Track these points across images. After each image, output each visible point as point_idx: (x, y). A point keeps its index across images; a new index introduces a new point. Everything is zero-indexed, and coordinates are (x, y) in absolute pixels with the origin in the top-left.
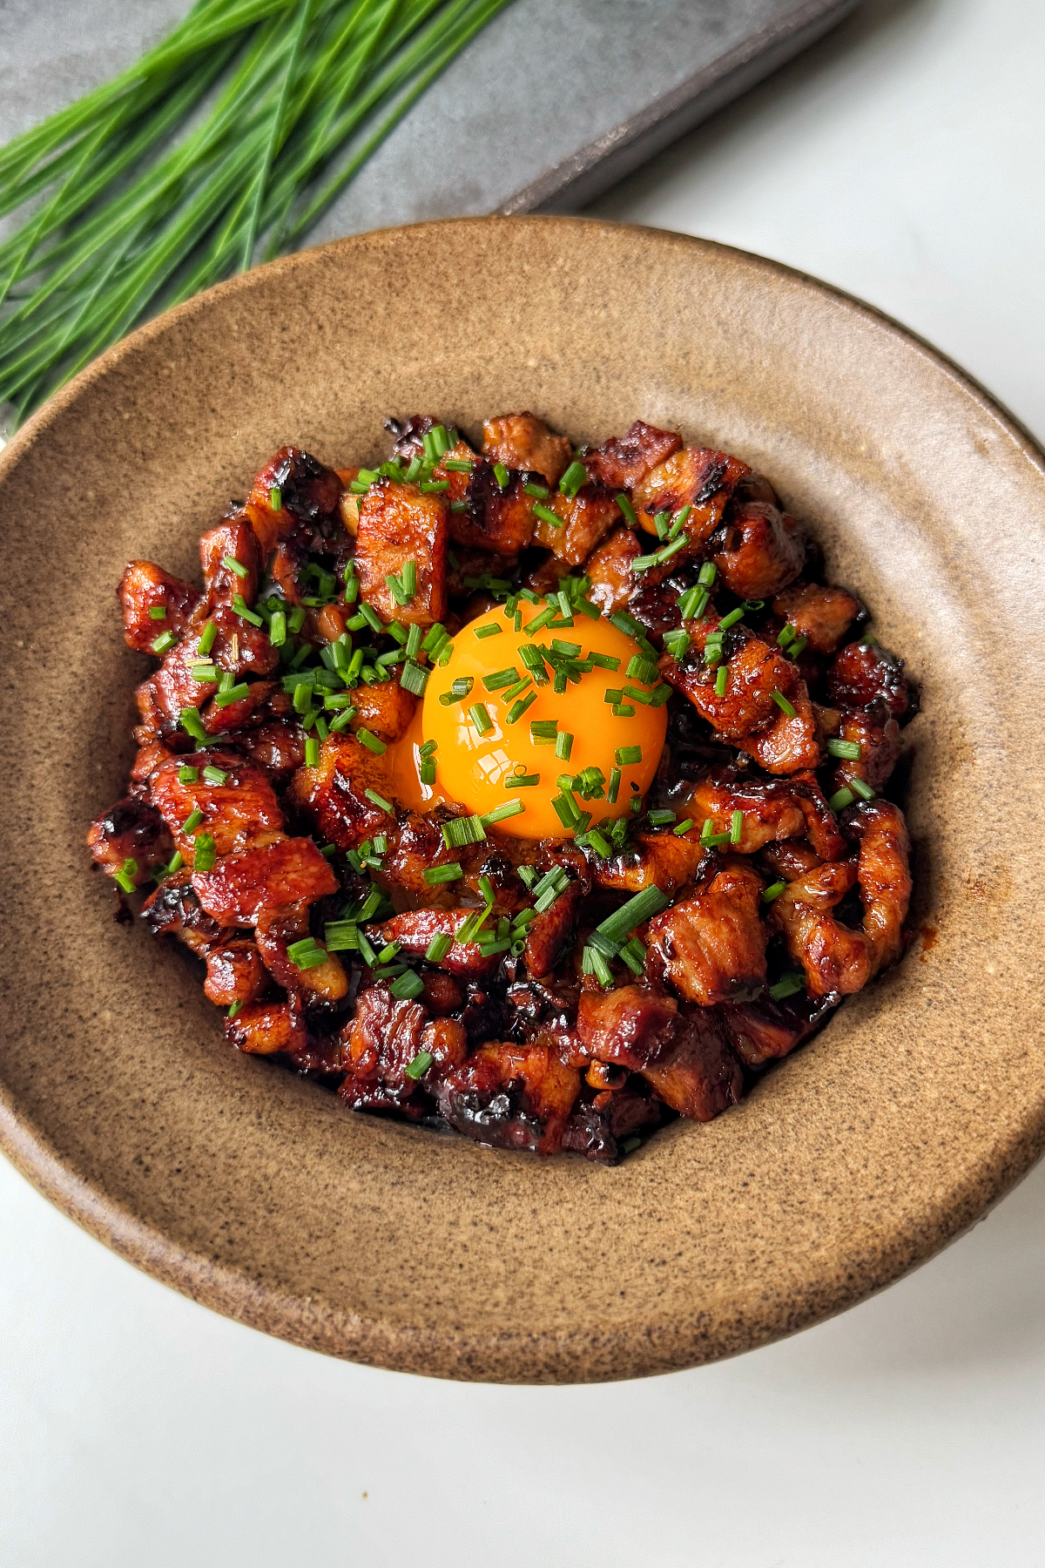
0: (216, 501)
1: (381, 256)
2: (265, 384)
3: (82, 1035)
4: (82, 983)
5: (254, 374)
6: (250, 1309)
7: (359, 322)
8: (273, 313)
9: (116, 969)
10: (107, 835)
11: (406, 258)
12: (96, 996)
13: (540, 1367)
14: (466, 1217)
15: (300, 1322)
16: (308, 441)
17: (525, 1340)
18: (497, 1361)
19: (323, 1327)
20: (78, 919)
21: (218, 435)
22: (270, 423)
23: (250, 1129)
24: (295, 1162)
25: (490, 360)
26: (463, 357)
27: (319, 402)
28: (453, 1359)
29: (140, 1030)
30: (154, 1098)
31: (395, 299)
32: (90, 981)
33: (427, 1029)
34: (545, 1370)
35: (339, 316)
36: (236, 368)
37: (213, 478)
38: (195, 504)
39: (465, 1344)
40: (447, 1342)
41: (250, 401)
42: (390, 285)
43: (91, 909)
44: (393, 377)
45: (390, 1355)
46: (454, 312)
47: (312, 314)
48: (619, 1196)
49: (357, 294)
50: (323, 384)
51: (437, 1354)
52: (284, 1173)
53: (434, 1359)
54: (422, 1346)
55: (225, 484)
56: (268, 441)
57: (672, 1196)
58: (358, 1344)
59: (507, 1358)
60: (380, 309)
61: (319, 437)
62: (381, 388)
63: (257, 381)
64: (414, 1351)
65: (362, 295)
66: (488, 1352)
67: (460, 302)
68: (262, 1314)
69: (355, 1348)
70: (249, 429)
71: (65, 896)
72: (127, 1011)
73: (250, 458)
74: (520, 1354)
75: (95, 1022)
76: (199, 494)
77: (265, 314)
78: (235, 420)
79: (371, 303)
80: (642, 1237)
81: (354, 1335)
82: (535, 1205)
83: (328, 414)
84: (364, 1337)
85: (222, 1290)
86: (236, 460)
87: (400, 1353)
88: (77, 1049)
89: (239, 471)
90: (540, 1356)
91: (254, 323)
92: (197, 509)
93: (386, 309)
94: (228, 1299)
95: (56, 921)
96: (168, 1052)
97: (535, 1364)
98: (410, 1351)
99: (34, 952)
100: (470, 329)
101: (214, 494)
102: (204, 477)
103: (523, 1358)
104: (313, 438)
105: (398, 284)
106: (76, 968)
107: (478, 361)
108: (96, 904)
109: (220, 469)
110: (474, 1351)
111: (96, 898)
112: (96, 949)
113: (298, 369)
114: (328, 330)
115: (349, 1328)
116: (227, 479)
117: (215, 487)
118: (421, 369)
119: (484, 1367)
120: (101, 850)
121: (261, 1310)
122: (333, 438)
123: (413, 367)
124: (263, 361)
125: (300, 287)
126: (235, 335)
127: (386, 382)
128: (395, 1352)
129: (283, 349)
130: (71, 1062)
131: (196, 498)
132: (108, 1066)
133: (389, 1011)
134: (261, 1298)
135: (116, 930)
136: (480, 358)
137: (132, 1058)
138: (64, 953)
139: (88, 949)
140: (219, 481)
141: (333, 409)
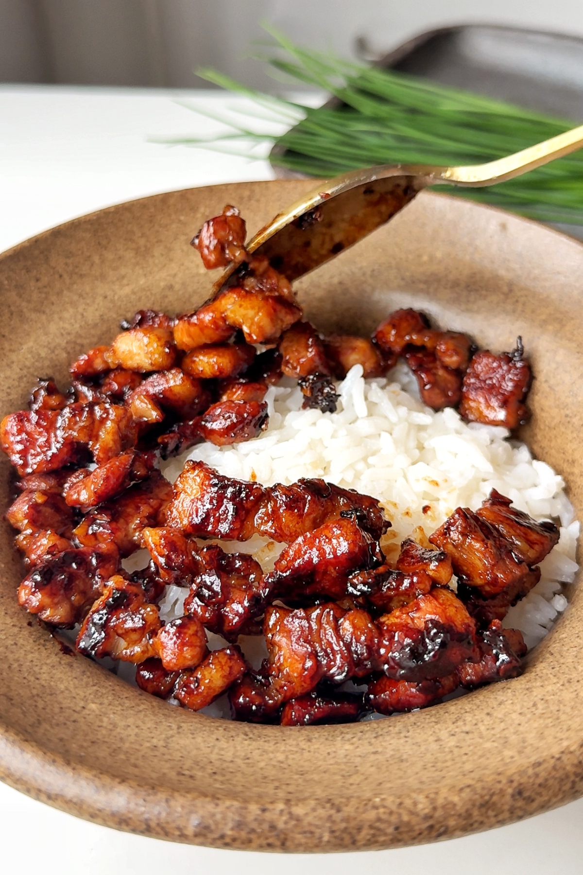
0: (22, 390)
1: (89, 226)
2: (33, 316)
3: (83, 720)
4: (62, 692)
5: (25, 310)
6: (335, 828)
7: (85, 269)
8: (28, 271)
9: (82, 680)
10: (38, 585)
11: (105, 226)
12: (77, 697)
13: (572, 778)
14: (444, 734)
15: (379, 820)
16: (73, 345)
17: (552, 761)
18: (540, 785)
19: (400, 815)
20: (36, 655)
21: (10, 350)
22: (44, 338)
23: (246, 742)
24: (295, 749)
25: (175, 275)
26: (157, 277)
27: (73, 321)
28: (508, 798)
29: (123, 710)
30: (162, 743)
31: (104, 252)
32: (67, 689)
33: (342, 624)
34: (577, 779)
35: (71, 268)
36: (13, 308)
37: (16, 377)
38: (9, 394)
39: (512, 781)
40: (499, 786)
41: (26, 327)
42: (99, 244)
43: (42, 648)
44: (116, 298)
45: (460, 815)
46: (143, 253)
47: (54, 268)
48: (539, 684)
49: (80, 252)
50: (71, 311)
51: (495, 798)
52: (291, 756)
53: (494, 804)
54: (482, 797)
55: (25, 379)
56: (46, 349)
57: (575, 668)
58: (431, 817)
59: (546, 780)
60: (96, 259)
61: (79, 341)
62: (111, 305)
63: (28, 314)
64: (478, 804)
65: (83, 253)
66: (531, 780)
67: (145, 246)
68: (346, 829)
69: (431, 822)
70: (31, 344)
71: (19, 644)
72: (106, 701)
73: (37, 361)
74: (554, 773)
75: (86, 712)
76: (9, 388)
77: (23, 272)
78: (20, 340)
79: (89, 257)
80: (576, 693)
81: (426, 811)
82: (486, 711)
83: (81, 326)
84: (435, 809)
85: (305, 823)
86: (28, 363)
87: (467, 811)
88: (85, 728)
89: (31, 370)
90: (568, 768)
91: (17, 278)
92: (11, 397)
93: (100, 259)
94: (313, 829)
95: (21, 659)
96: (152, 717)
97: (567, 776)
98: (474, 805)
99: (16, 678)
100: (157, 261)
101: (19, 386)
102: (10, 377)
103: (557, 775)
104: (75, 343)
105: (104, 242)
106: (52, 683)
107: (168, 278)
108: (44, 645)
109: (18, 370)
110: (520, 784)
111: (42, 641)
112: (60, 670)
113: (53, 304)
114: (65, 276)
115: (420, 806)
116: (26, 376)
117: (19, 382)
118: (133, 290)
119: (533, 795)
120: (36, 600)
121: (343, 825)
122: (88, 341)
123: (127, 290)
124: (29, 301)
125: (42, 252)
126: (7, 287)
127: (112, 301)
128: (463, 811)
129: (40, 292)
130: (86, 735)
131: (8, 390)
132: (114, 733)
133: (309, 623)
134: (340, 815)
135: (67, 659)
136: (169, 275)
137: (129, 726)
138: (38, 676)
139: (54, 672)
140: (21, 378)
141: (83, 323)
